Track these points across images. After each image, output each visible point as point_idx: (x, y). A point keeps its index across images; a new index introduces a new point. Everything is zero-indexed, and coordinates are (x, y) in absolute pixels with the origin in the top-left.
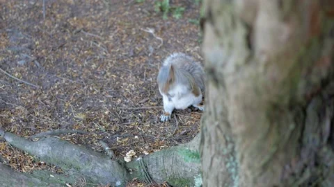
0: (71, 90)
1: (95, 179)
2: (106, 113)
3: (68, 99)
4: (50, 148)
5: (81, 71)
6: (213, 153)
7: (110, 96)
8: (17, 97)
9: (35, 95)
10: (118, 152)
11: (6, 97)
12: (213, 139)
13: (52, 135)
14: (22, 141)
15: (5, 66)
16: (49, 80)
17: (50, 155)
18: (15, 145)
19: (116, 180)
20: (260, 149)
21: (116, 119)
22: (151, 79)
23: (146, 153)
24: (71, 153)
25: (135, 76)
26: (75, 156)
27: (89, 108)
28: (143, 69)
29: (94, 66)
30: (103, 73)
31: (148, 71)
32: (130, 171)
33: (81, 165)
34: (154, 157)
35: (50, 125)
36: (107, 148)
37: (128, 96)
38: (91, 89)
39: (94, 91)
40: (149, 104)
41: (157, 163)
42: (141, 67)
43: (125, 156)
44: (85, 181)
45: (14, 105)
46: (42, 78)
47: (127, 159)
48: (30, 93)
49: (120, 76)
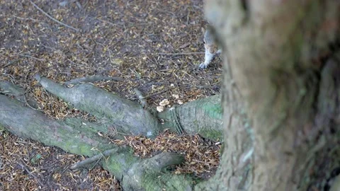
0: (110, 34)
1: (126, 129)
2: (144, 58)
3: (107, 43)
4: (83, 96)
5: (122, 13)
6: (232, 111)
7: (149, 40)
8: (57, 41)
9: (74, 39)
10: (151, 101)
11: (46, 41)
12: (231, 97)
13: (87, 81)
14: (57, 87)
15: (47, 7)
16: (90, 23)
17: (83, 103)
18: (50, 91)
19: (147, 130)
20: (268, 115)
21: (153, 66)
22: (194, 23)
23: (180, 103)
24: (103, 102)
25: (178, 19)
26: (107, 105)
27: (127, 54)
28: (187, 12)
29: (136, 8)
30: (145, 15)
31: (192, 13)
32: (162, 122)
33: (112, 113)
34: (187, 108)
35: (86, 71)
36: (141, 97)
37: (168, 41)
38: (131, 32)
39: (134, 34)
40: (190, 49)
41: (189, 114)
42: (185, 9)
43: (159, 105)
44: (116, 131)
45: (53, 49)
46: (83, 20)
47: (159, 109)
48: (70, 36)
49: (162, 19)
